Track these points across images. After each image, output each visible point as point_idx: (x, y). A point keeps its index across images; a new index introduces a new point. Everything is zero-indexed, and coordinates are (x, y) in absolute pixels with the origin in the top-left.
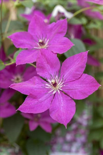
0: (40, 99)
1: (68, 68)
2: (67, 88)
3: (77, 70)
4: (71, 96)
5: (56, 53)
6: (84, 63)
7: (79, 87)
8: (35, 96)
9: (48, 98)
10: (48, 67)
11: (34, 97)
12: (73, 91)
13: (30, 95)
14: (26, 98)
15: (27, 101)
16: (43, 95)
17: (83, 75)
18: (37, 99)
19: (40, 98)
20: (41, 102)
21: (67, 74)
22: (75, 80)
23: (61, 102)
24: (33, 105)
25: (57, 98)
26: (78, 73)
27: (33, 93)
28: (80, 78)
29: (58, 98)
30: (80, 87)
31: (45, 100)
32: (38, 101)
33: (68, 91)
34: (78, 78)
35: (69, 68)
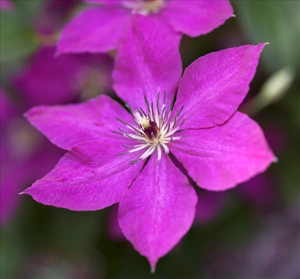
0: (101, 169)
1: (201, 88)
2: (184, 147)
3: (221, 99)
4: (191, 173)
5: (180, 33)
6: (245, 80)
7: (218, 150)
8: (88, 157)
9: (125, 168)
10: (145, 73)
11: (85, 160)
12: (201, 158)
13: (73, 151)
14: (62, 159)
15: (63, 166)
16: (114, 157)
17: (236, 116)
18: (91, 167)
19: (100, 165)
20: (103, 177)
21: (192, 106)
22: (213, 127)
23: (159, 187)
24: (75, 184)
25: (150, 172)
26: (223, 106)
27: (83, 148)
28: (226, 122)
29: (154, 173)
30: (221, 151)
31: (114, 173)
32: (93, 172)
33: (188, 155)
34: (221, 123)
35: (203, 87)
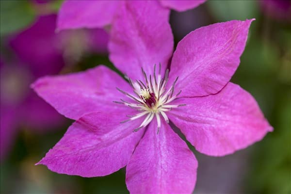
0: (106, 136)
1: (193, 60)
2: (182, 115)
3: (214, 70)
4: (189, 137)
5: (168, 8)
7: (214, 118)
8: (95, 126)
9: (127, 134)
10: (140, 45)
11: (93, 129)
12: (197, 125)
13: (80, 121)
14: (70, 127)
15: (72, 134)
16: (117, 124)
17: (228, 86)
18: (98, 135)
19: (106, 132)
20: (110, 143)
21: (187, 75)
22: (208, 96)
23: (161, 152)
25: (151, 137)
26: (215, 77)
27: (89, 118)
28: (219, 92)
29: (155, 138)
30: (217, 118)
31: (118, 139)
32: (99, 139)
33: (186, 122)
34: (214, 92)
35: (195, 58)
